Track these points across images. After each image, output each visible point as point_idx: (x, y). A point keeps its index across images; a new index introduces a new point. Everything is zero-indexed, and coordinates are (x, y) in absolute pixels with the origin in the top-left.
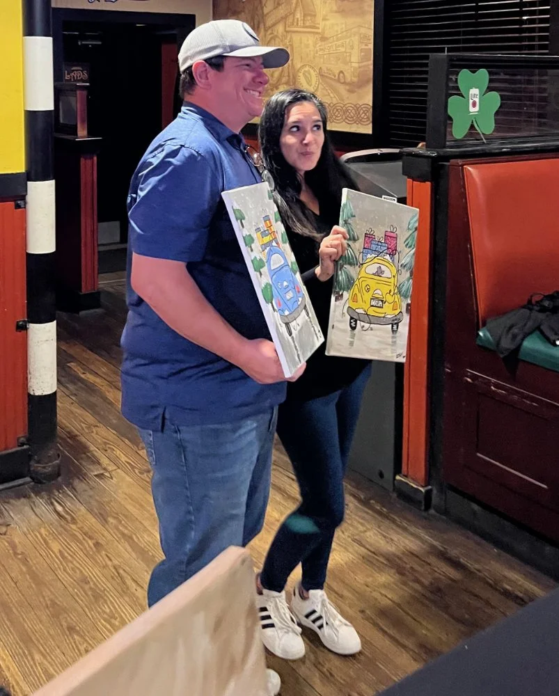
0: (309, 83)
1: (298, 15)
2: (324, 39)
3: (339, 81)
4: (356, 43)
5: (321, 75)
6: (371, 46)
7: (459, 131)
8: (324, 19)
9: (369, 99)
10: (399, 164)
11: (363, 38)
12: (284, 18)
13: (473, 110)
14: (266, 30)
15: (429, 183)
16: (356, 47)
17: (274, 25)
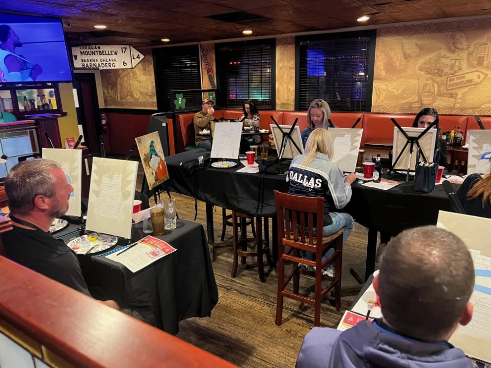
0: (137, 95)
1: (131, 74)
2: (140, 82)
3: (146, 94)
4: (150, 84)
5: (140, 93)
6: (154, 85)
7: (177, 108)
8: (140, 76)
9: (155, 100)
10: (165, 116)
11: (152, 82)
12: (127, 75)
13: (180, 103)
14: (121, 79)
15: (172, 120)
16: (150, 86)
17: (124, 77)
